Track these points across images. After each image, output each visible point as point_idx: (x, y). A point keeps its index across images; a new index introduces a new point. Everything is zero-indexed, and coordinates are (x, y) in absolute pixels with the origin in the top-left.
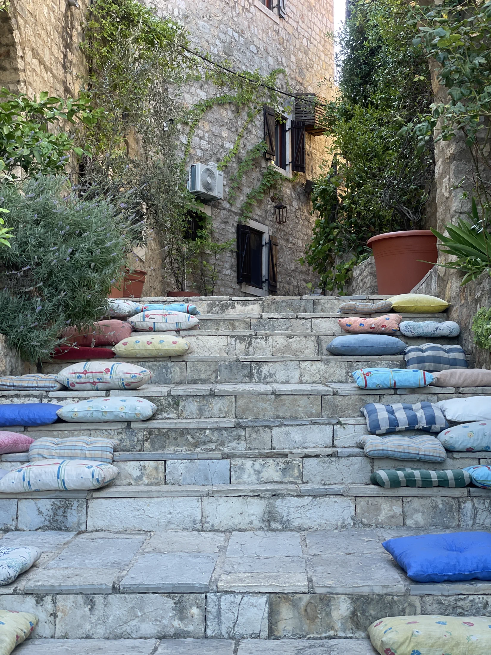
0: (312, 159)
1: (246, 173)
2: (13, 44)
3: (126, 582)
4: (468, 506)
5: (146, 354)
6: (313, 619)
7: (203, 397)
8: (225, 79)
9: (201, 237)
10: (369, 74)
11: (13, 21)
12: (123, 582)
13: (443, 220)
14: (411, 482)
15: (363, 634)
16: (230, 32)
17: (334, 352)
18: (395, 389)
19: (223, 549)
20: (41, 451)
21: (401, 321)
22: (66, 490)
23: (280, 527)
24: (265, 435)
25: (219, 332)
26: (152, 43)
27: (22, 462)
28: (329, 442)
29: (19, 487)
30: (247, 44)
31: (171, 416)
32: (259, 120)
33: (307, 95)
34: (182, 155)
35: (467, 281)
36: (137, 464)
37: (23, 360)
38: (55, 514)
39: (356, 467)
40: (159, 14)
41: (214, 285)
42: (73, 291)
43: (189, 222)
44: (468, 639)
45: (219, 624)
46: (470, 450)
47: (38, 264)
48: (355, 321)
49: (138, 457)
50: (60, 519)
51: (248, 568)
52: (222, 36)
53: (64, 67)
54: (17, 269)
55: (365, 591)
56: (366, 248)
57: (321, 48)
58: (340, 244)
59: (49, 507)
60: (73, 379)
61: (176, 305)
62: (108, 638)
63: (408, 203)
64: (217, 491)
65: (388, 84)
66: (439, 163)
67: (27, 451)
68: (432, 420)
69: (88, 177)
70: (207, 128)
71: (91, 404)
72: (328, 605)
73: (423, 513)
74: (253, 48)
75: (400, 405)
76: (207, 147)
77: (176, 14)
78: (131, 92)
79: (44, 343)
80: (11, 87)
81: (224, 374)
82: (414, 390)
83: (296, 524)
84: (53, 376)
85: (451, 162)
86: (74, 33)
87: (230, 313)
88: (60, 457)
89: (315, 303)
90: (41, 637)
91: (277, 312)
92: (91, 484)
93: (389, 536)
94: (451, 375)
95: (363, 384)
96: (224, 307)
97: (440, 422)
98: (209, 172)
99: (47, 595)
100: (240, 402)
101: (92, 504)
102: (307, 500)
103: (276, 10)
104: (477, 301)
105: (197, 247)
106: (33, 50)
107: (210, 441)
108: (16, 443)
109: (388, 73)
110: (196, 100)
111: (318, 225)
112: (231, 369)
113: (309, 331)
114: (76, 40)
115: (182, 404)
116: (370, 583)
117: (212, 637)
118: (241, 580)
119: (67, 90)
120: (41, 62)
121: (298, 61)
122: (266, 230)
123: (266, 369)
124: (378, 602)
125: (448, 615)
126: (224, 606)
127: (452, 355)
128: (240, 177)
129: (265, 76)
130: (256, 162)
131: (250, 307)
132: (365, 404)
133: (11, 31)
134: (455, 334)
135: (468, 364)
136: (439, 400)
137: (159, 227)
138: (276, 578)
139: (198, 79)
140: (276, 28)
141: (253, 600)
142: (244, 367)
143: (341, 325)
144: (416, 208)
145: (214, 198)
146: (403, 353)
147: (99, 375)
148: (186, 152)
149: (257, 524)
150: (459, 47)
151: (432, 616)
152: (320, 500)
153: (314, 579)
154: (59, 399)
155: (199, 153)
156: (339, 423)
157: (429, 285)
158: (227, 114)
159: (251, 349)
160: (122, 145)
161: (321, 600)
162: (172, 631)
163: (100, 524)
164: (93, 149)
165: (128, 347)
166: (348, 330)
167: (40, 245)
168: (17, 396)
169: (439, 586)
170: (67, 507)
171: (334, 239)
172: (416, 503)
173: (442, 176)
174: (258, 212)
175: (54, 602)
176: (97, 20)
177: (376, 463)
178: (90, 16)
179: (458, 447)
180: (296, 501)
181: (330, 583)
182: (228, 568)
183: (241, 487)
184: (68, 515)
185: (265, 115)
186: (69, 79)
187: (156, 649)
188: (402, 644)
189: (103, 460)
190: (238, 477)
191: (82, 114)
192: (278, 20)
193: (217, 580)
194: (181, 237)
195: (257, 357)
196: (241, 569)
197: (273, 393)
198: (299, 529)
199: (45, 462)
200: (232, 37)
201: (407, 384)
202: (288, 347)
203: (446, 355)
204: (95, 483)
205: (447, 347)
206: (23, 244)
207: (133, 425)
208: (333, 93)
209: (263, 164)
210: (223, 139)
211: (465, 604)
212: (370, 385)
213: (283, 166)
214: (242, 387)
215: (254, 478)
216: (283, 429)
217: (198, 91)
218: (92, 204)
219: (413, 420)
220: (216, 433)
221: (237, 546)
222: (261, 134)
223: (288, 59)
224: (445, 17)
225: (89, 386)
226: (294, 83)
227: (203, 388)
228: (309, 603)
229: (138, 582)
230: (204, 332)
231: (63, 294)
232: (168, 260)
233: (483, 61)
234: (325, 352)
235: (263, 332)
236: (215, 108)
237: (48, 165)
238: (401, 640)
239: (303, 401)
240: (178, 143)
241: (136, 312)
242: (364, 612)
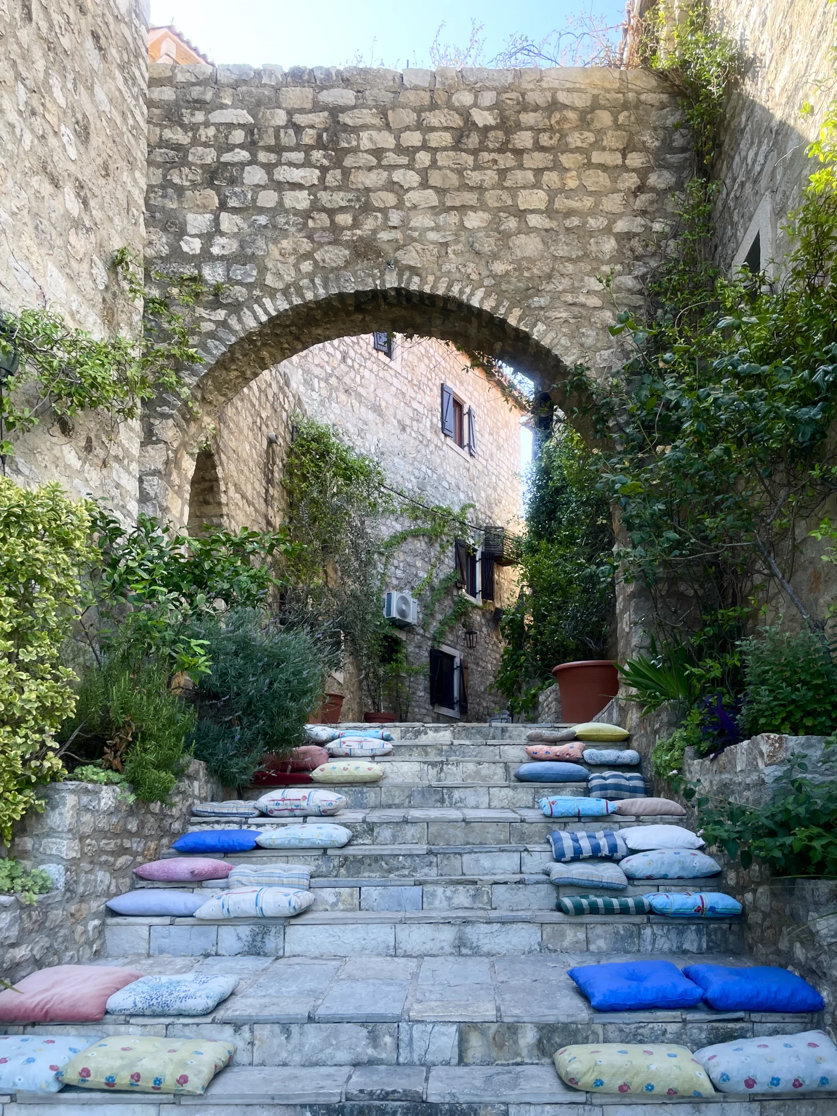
0: (500, 588)
1: (438, 601)
2: (216, 480)
3: (321, 1012)
4: (647, 932)
5: (343, 780)
6: (501, 1047)
7: (397, 823)
8: (419, 513)
9: (396, 661)
10: (553, 512)
11: (216, 457)
12: (318, 1012)
13: (624, 654)
14: (594, 910)
15: (548, 1061)
16: (424, 468)
17: (521, 779)
18: (579, 817)
19: (415, 976)
20: (240, 878)
21: (585, 749)
22: (264, 917)
23: (470, 953)
24: (456, 861)
25: (413, 758)
26: (350, 479)
27: (223, 889)
28: (517, 868)
29: (218, 914)
30: (440, 479)
31: (366, 842)
32: (451, 551)
33: (496, 528)
34: (378, 583)
35: (646, 713)
36: (333, 890)
37: (224, 786)
38: (254, 940)
39: (543, 893)
40: (357, 451)
41: (408, 706)
42: (272, 720)
43: (385, 646)
44: (648, 1067)
45: (411, 1051)
46: (649, 878)
47: (238, 694)
48: (541, 749)
49: (334, 884)
50: (259, 944)
51: (439, 996)
52: (416, 472)
53: (266, 500)
54: (218, 699)
55: (551, 1019)
56: (551, 675)
57: (508, 484)
58: (527, 671)
59: (248, 933)
60: (271, 806)
61: (372, 732)
62: (303, 1066)
63: (590, 634)
64: (410, 918)
65: (571, 522)
66: (620, 599)
67: (227, 877)
68: (613, 848)
69: (287, 606)
70: (402, 558)
71: (289, 831)
72: (515, 1033)
73: (605, 939)
74: (445, 484)
75: (584, 834)
76: (402, 576)
77: (373, 451)
78: (330, 525)
79: (244, 770)
80: (215, 520)
81: (417, 799)
82: (597, 818)
83: (485, 949)
84: (252, 803)
85: (630, 600)
86: (276, 468)
87: (423, 739)
88: (259, 884)
89: (504, 730)
90: (239, 1065)
91: (467, 737)
92: (288, 912)
93: (573, 962)
94: (632, 803)
95: (548, 812)
96: (417, 733)
97: (622, 850)
98: (404, 600)
99: (244, 1024)
100: (433, 829)
101: (290, 930)
102: (496, 927)
103: (466, 448)
104: (656, 732)
105: (392, 670)
106: (235, 485)
107: (403, 868)
108: (216, 870)
109: (572, 512)
110: (392, 532)
111: (506, 651)
112: (423, 795)
113: (497, 758)
114: (277, 476)
115: (376, 830)
116: (555, 1012)
117: (404, 1064)
118: (432, 1010)
119: (269, 523)
120: (244, 497)
121: (487, 497)
122: (458, 654)
123: (457, 794)
124: (563, 1031)
125: (628, 1042)
126: (415, 1034)
127: (632, 783)
128: (434, 604)
129: (456, 510)
130: (448, 591)
131: (441, 734)
132: (551, 831)
133: (214, 467)
134: (635, 762)
135: (649, 792)
136: (621, 828)
137: (355, 653)
138: (466, 1007)
139: (393, 512)
140: (467, 465)
141: (444, 1029)
142: (436, 792)
143: (528, 753)
144: (598, 639)
145: (408, 624)
146: (586, 780)
147: (296, 803)
148: (382, 580)
149: (448, 949)
150: (641, 493)
151: (614, 1045)
152: (509, 926)
153: (502, 1008)
154: (258, 825)
155: (395, 582)
156: (526, 850)
157: (610, 714)
158: (420, 545)
159: (443, 775)
160: (321, 574)
161: (508, 1028)
162: (365, 1059)
163: (298, 949)
164: (293, 579)
165: (325, 773)
166: (534, 758)
167: (240, 675)
168: (218, 822)
169: (621, 1015)
170: (265, 933)
171: (521, 666)
172: (599, 930)
173: (623, 611)
174: (450, 637)
175: (252, 1031)
176: (297, 457)
177: (561, 890)
178: (290, 452)
179: (639, 874)
180: (484, 928)
181: (518, 1012)
182: (419, 996)
183: (433, 914)
184: (266, 940)
185: (456, 547)
186: (271, 513)
187: (350, 1077)
188: (585, 1074)
189: (299, 887)
190: (430, 903)
191: (282, 547)
192: (468, 458)
193: (409, 1010)
194: (377, 660)
195: (448, 783)
196: (433, 997)
197: (464, 820)
198: (489, 954)
199: (244, 889)
200: (426, 473)
201: (590, 813)
202: (477, 773)
203: (627, 783)
204: (292, 910)
205: (628, 775)
206: (223, 675)
207: (329, 852)
208: (520, 527)
209: (455, 593)
210: (417, 568)
211: (645, 1031)
212: (555, 814)
213: (473, 594)
214: (434, 813)
215: (445, 904)
216: (473, 856)
217: (394, 523)
218: (289, 637)
219: (596, 849)
220: (409, 860)
221: (429, 973)
222: (453, 564)
223: (479, 495)
224: (627, 464)
225: (287, 813)
226: (483, 517)
227: (396, 814)
228: (498, 1031)
229: (333, 1012)
230: (397, 758)
231: (261, 722)
232: (365, 683)
233: (662, 507)
234: (513, 778)
235: (453, 758)
236: (409, 539)
237: (247, 598)
238: (585, 1070)
239: (492, 828)
240: (374, 572)
241: (333, 739)
242: (549, 1040)
